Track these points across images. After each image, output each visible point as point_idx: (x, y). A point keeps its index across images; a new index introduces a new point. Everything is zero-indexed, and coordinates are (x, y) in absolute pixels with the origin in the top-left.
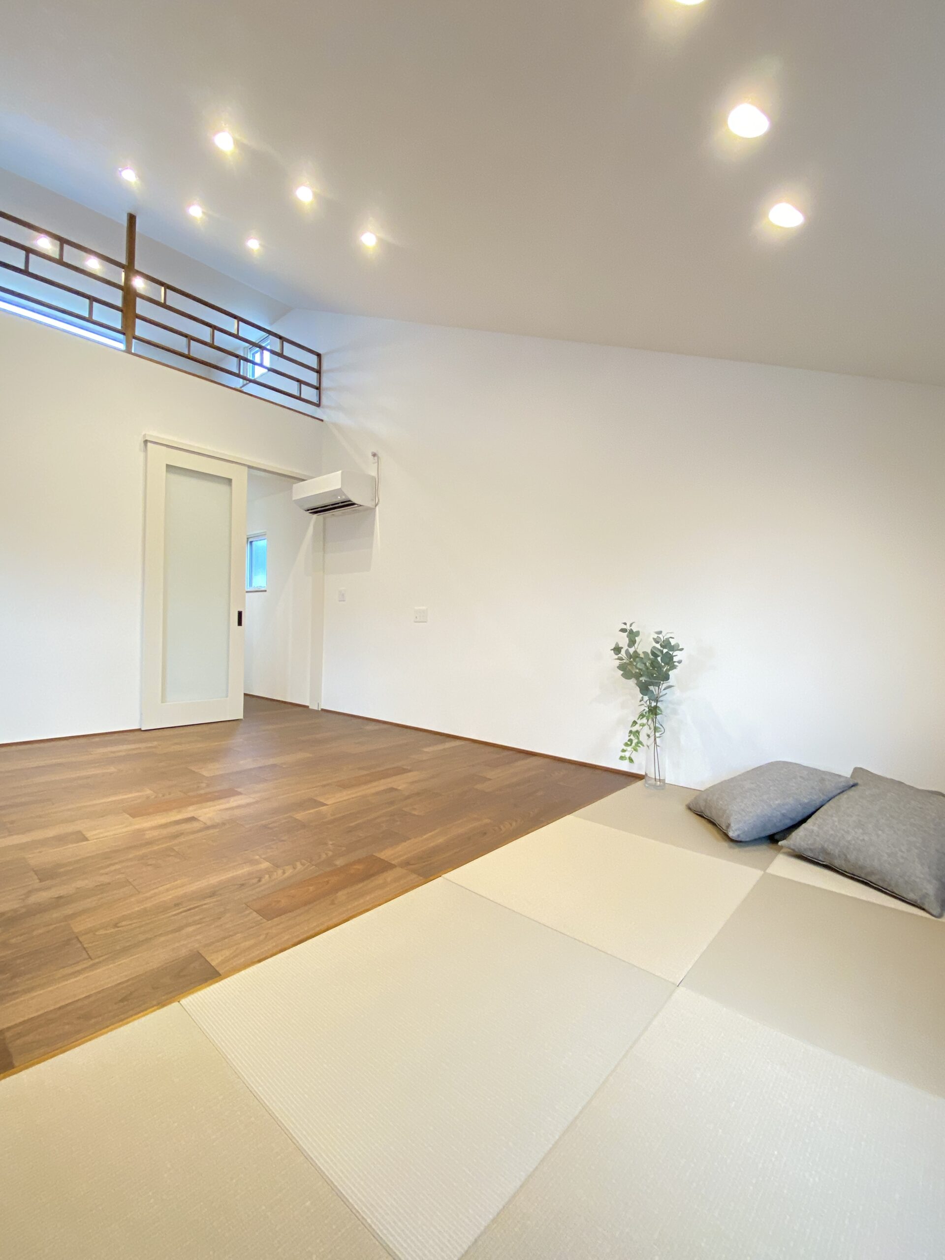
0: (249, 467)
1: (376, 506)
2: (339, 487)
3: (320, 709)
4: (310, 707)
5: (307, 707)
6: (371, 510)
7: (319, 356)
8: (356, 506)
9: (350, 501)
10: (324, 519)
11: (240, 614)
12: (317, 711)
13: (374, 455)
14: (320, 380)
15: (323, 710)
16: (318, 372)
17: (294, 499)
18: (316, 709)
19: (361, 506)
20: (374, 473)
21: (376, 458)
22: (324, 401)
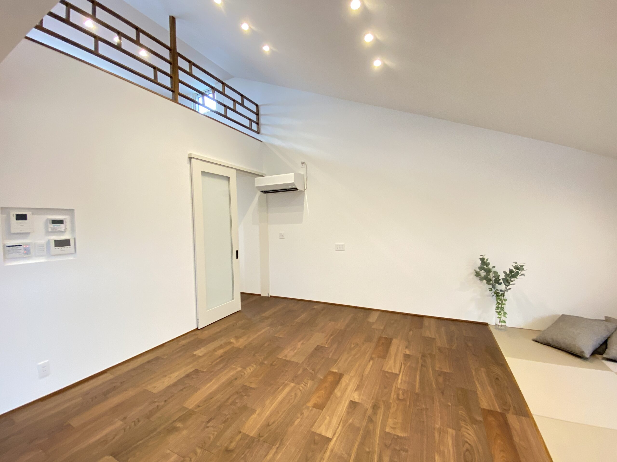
0: (237, 170)
1: (305, 190)
2: (293, 182)
3: (269, 296)
4: (262, 295)
5: (260, 295)
6: (303, 192)
7: (257, 106)
9: (296, 188)
10: (267, 195)
11: (237, 252)
12: (268, 297)
13: (303, 163)
14: (258, 119)
15: (271, 296)
16: (257, 114)
17: (256, 186)
18: (267, 296)
19: (300, 190)
22: (262, 130)
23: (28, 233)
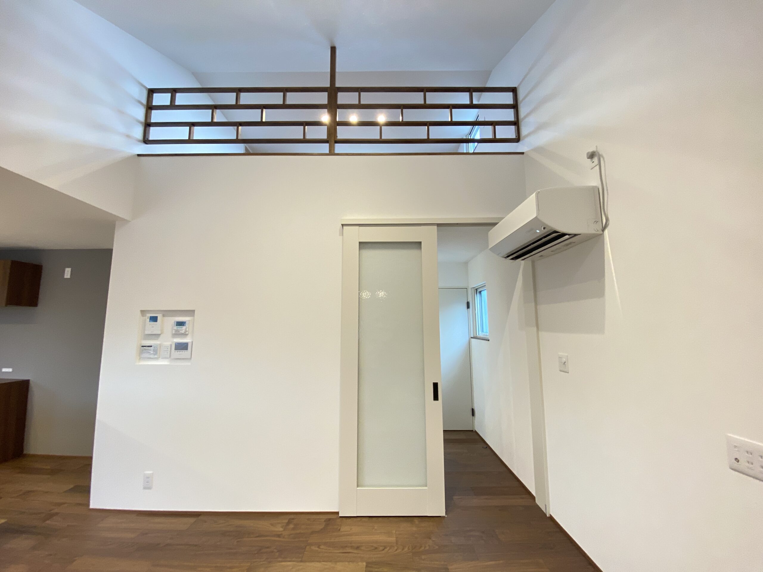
0: (439, 225)
1: (603, 230)
2: (536, 216)
3: (548, 516)
6: (595, 239)
7: (514, 90)
8: (567, 237)
9: (557, 232)
10: (533, 262)
11: (435, 385)
13: (592, 156)
14: (516, 114)
15: (551, 517)
16: (515, 106)
17: (492, 247)
18: (544, 510)
19: (575, 235)
20: (595, 182)
21: (596, 160)
23: (158, 335)
